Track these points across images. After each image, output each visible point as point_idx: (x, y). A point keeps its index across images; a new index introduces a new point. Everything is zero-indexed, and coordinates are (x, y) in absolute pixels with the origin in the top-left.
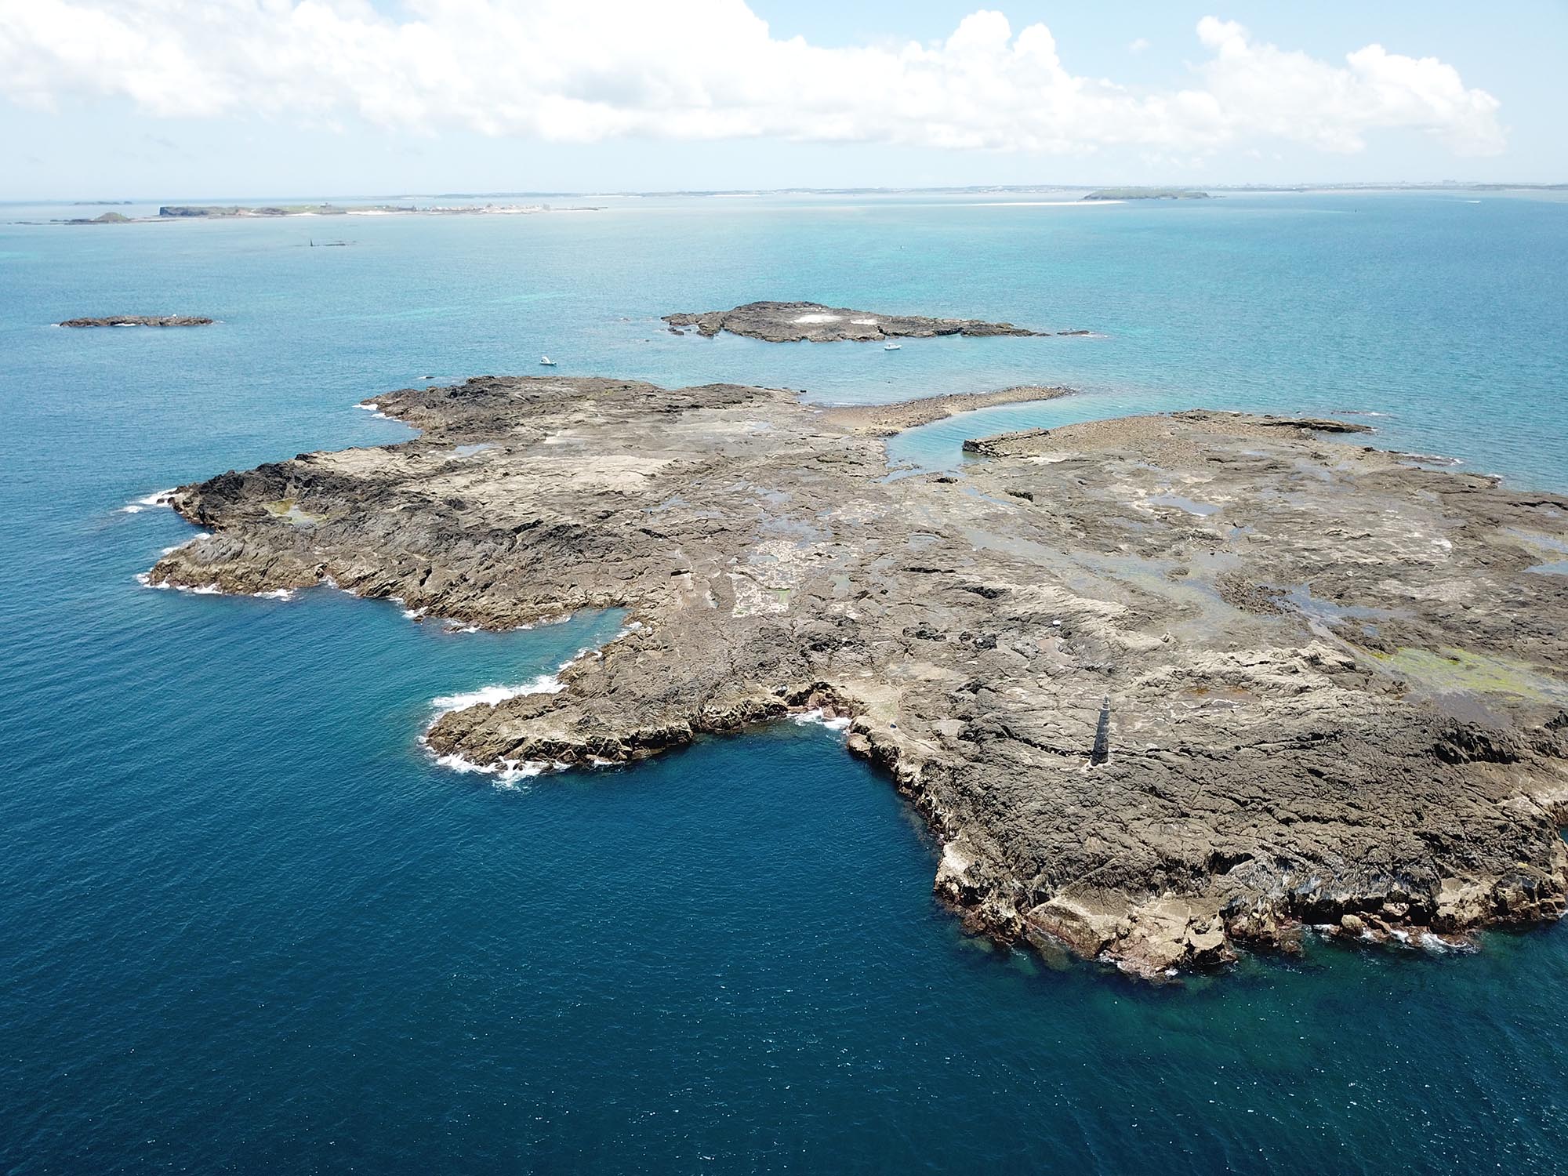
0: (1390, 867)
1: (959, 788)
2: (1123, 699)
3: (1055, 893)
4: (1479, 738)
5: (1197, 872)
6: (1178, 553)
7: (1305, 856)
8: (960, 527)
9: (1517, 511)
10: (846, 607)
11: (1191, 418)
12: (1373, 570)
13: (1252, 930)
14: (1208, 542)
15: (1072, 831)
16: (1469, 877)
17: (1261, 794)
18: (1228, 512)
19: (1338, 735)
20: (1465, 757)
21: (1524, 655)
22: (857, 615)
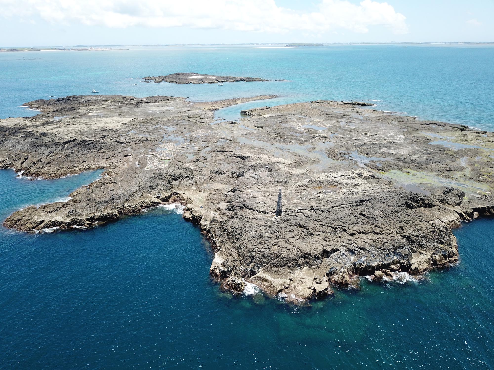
0: (392, 250)
1: (223, 229)
2: (290, 191)
3: (259, 271)
4: (420, 198)
5: (317, 258)
6: (312, 142)
7: (360, 248)
8: (236, 137)
9: (423, 126)
10: (190, 165)
12: (379, 145)
13: (340, 281)
14: (322, 138)
15: (266, 244)
16: (422, 252)
17: (342, 224)
18: (329, 129)
19: (370, 200)
20: (416, 206)
21: (432, 170)
22: (194, 167)
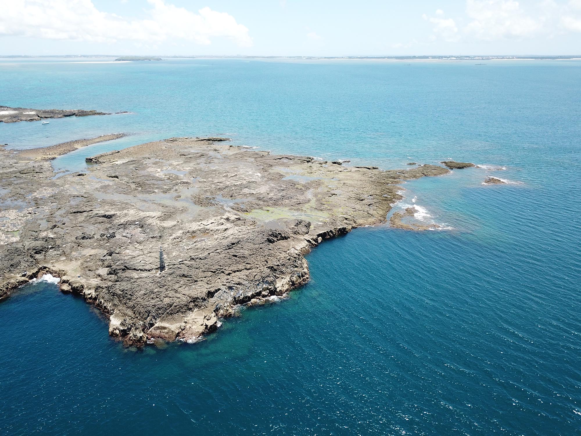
0: (261, 280)
1: (111, 294)
2: (167, 246)
3: (156, 322)
4: (278, 233)
5: (204, 300)
6: (176, 190)
7: (236, 284)
8: (91, 193)
9: (276, 161)
10: (48, 233)
11: (171, 141)
12: (240, 186)
13: (225, 314)
14: (185, 185)
15: (158, 298)
16: (283, 277)
17: (219, 267)
18: (190, 173)
19: (239, 242)
20: (276, 240)
21: (286, 206)
22: (54, 235)
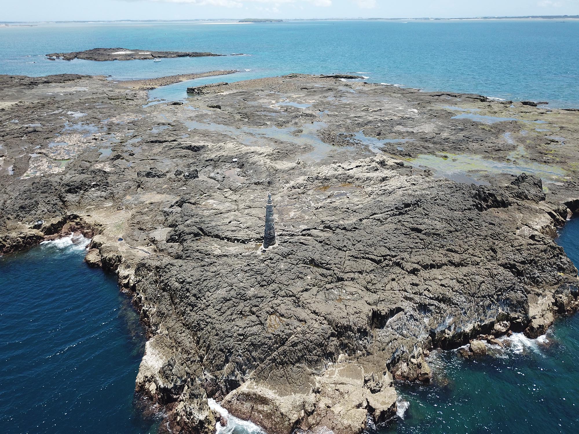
0: (495, 296)
1: (162, 284)
2: (280, 198)
3: (245, 378)
4: (490, 194)
5: (364, 333)
6: (296, 124)
7: (437, 299)
8: (182, 121)
9: (435, 98)
10: (104, 165)
11: (290, 77)
12: (389, 122)
14: (309, 118)
16: (539, 291)
17: (388, 252)
18: (315, 106)
19: (419, 203)
20: (485, 207)
21: (475, 152)
22: (110, 169)
